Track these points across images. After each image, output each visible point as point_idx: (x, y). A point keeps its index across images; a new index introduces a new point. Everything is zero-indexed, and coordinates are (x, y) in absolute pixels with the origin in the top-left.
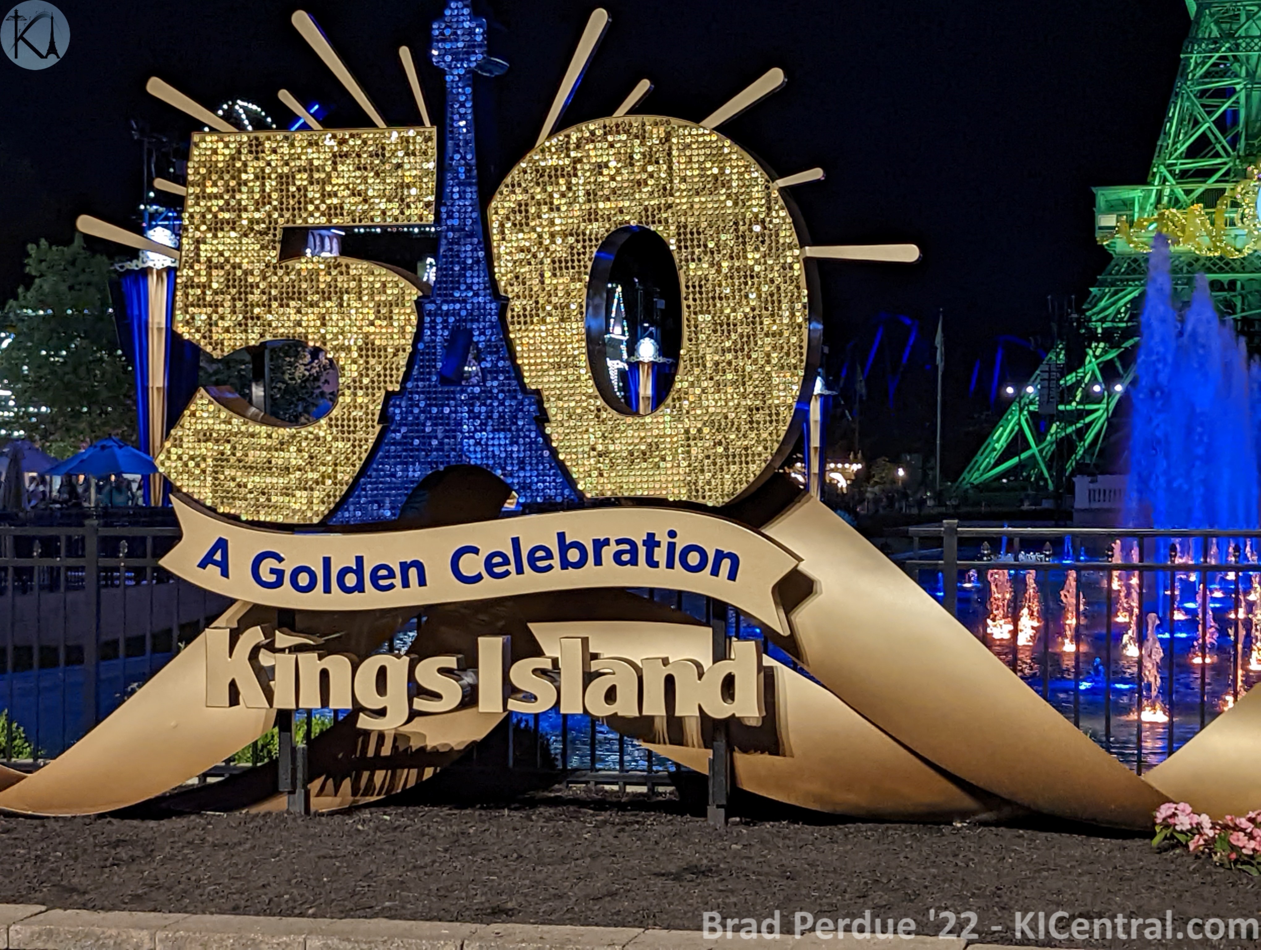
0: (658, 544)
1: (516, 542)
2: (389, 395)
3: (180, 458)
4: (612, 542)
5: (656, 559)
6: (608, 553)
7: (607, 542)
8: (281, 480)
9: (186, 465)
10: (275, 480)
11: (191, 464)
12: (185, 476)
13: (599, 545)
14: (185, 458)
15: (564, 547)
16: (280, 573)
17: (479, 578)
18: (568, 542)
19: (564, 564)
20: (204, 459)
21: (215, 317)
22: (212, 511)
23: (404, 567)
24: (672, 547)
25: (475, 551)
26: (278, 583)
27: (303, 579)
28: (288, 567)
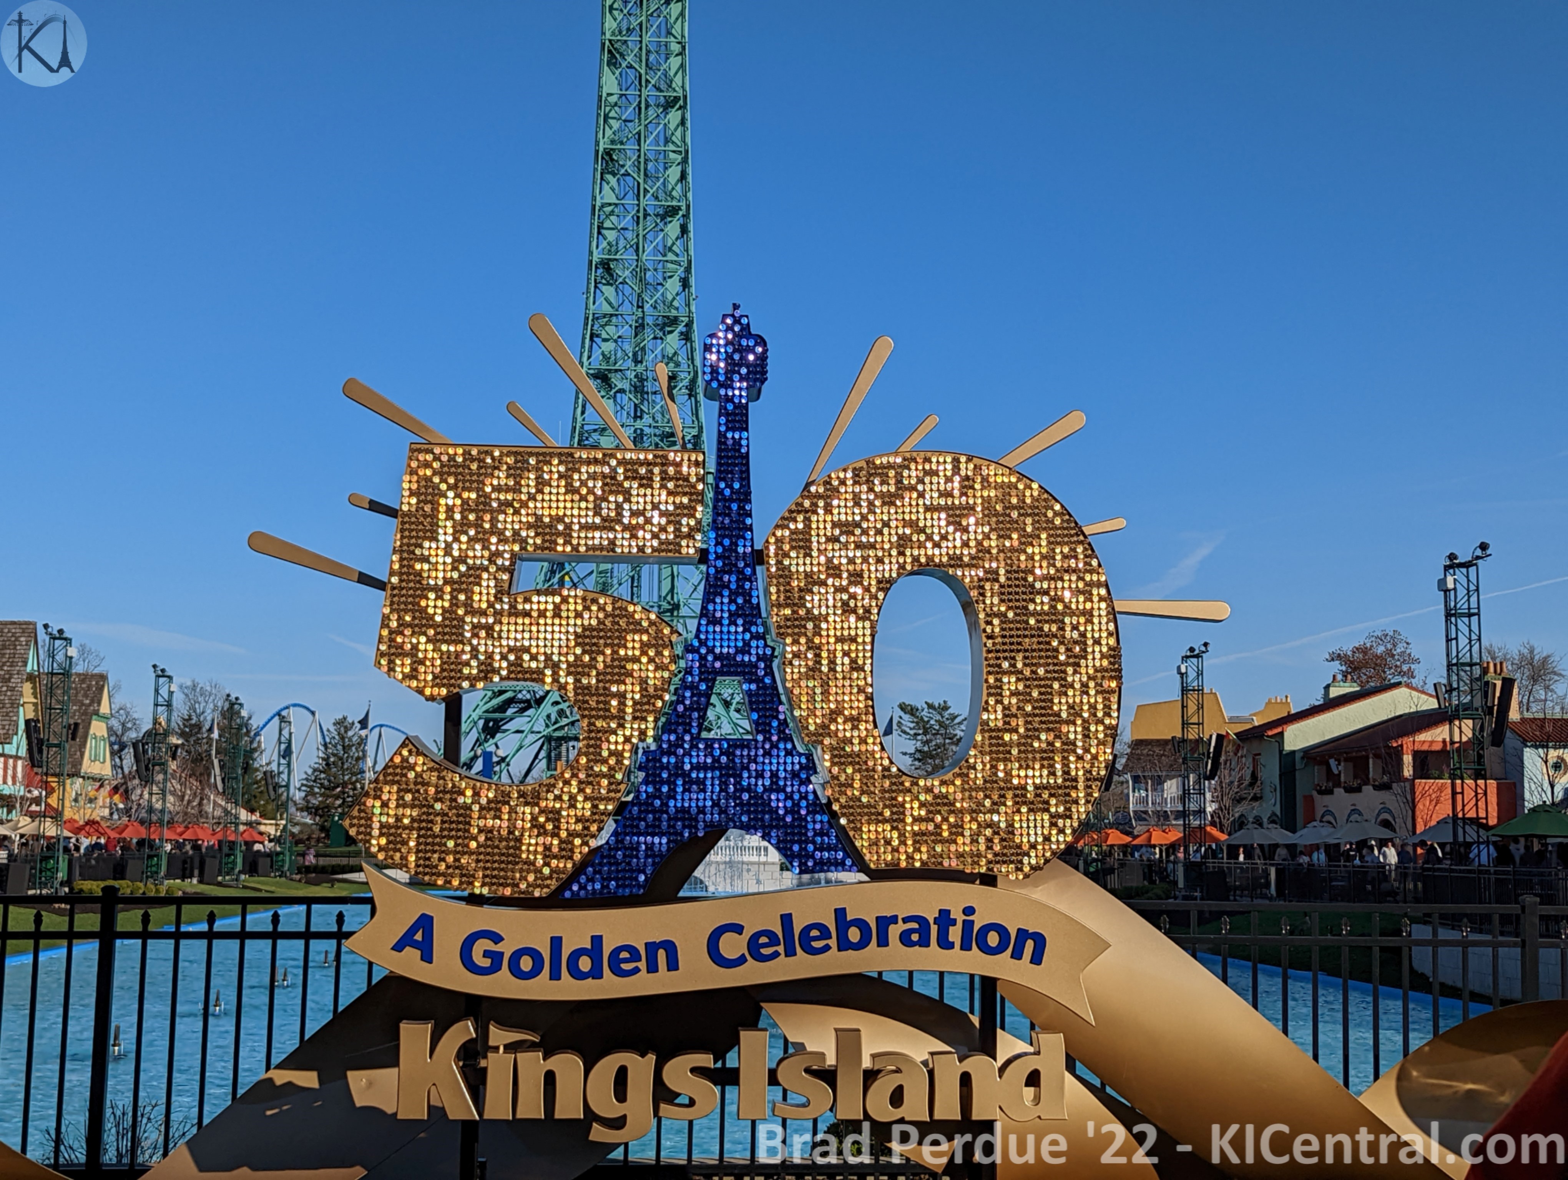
0: (954, 922)
4: (900, 921)
5: (951, 939)
6: (895, 931)
7: (894, 919)
13: (883, 922)
15: (843, 925)
16: (496, 958)
17: (743, 961)
18: (847, 919)
19: (844, 945)
23: (652, 948)
24: (968, 926)
26: (494, 969)
27: (526, 963)
28: (507, 949)
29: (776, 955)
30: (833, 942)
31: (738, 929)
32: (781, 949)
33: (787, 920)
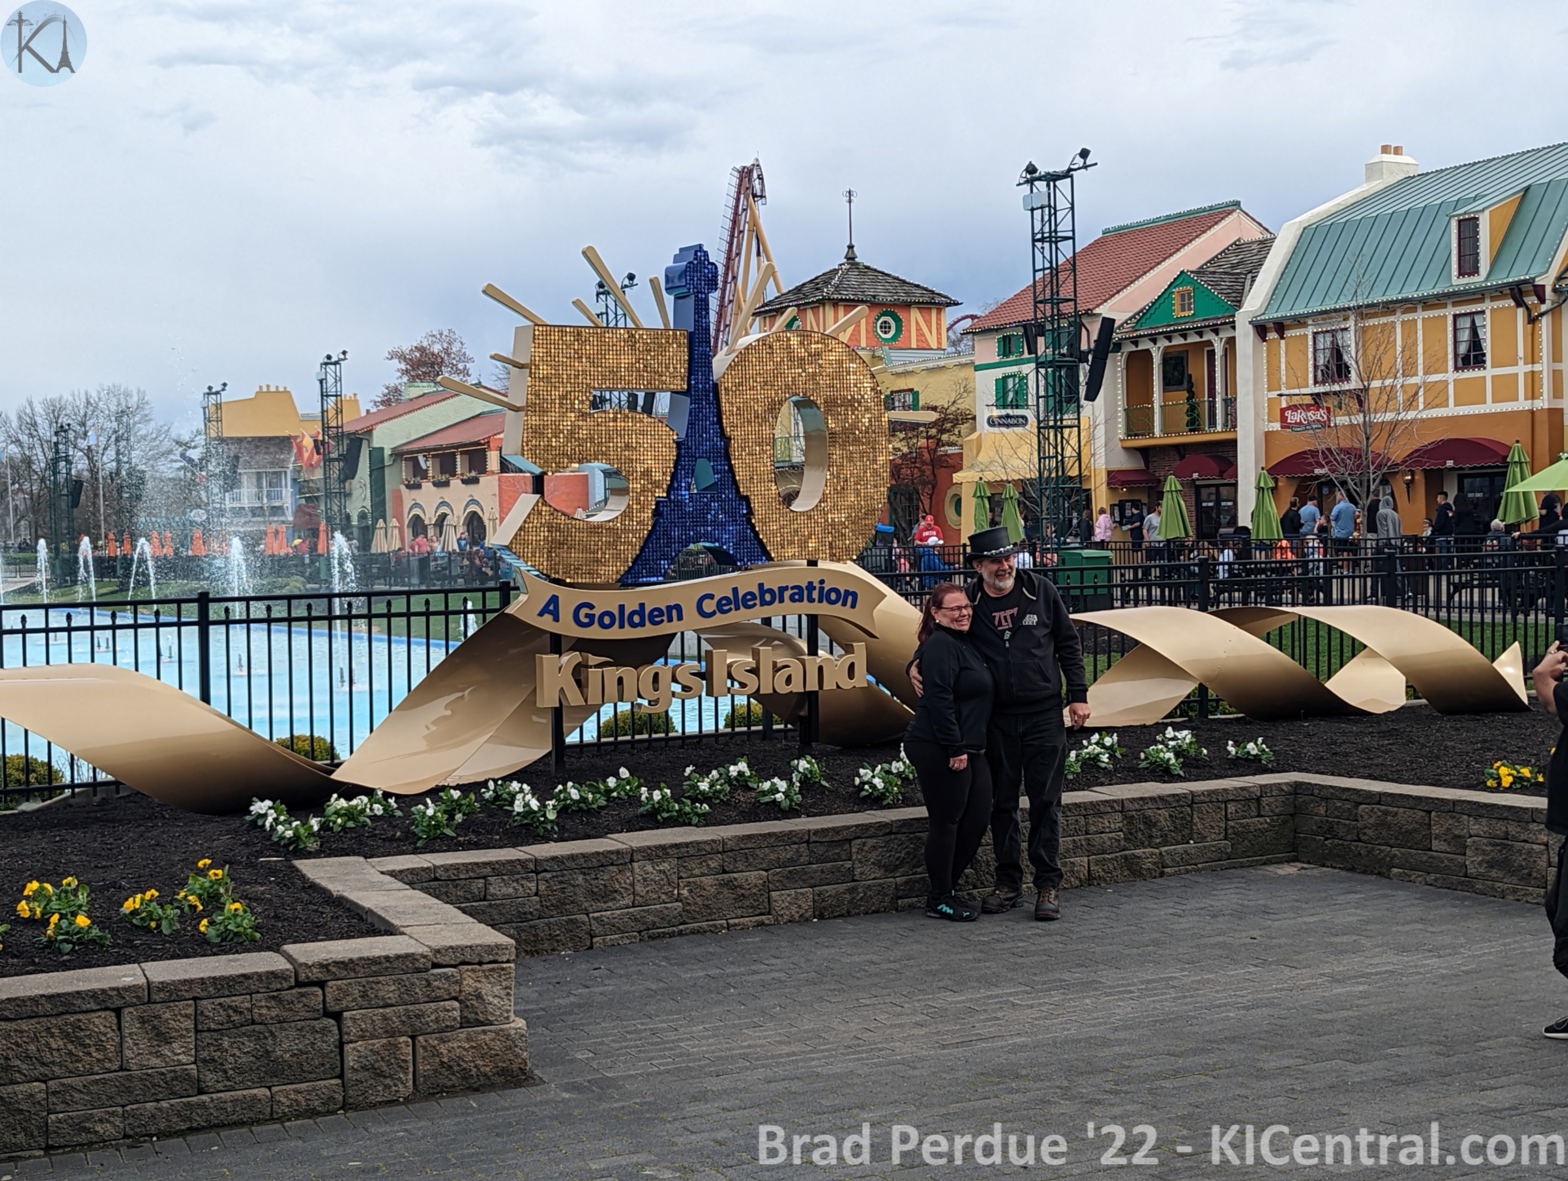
4: (789, 588)
6: (787, 595)
7: (785, 588)
13: (782, 589)
15: (762, 592)
16: (591, 617)
17: (713, 613)
18: (766, 588)
23: (669, 609)
26: (591, 624)
27: (607, 620)
28: (597, 612)
29: (730, 609)
30: (758, 602)
31: (711, 597)
32: (732, 606)
33: (735, 590)
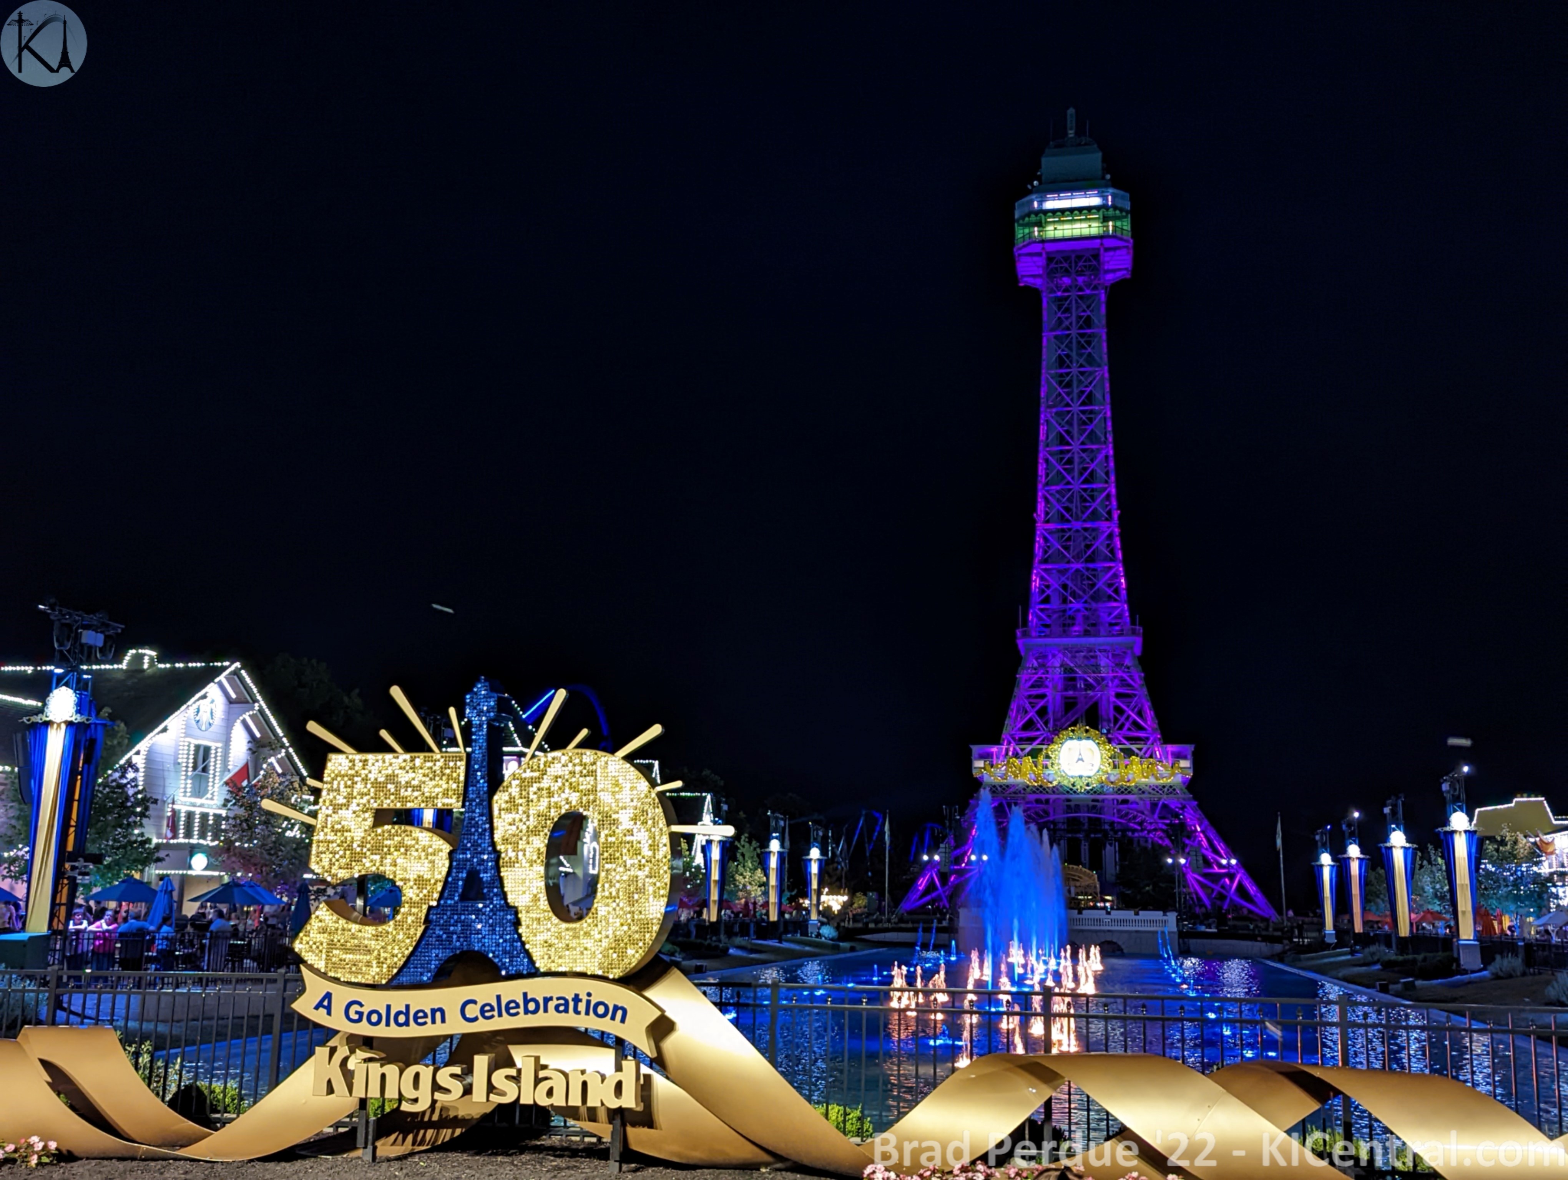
0: (581, 1000)
1: (499, 998)
2: (430, 908)
3: (308, 943)
4: (554, 999)
5: (579, 1009)
6: (551, 1005)
7: (551, 999)
8: (365, 957)
9: (311, 947)
10: (361, 957)
11: (314, 947)
12: (310, 954)
13: (547, 1000)
14: (311, 943)
15: (526, 1001)
16: (361, 1014)
17: (475, 1019)
18: (529, 997)
19: (527, 1012)
20: (322, 944)
21: (334, 860)
22: (324, 975)
23: (434, 1011)
24: (588, 1002)
25: (474, 1002)
26: (360, 1020)
27: (374, 1018)
28: (366, 1010)
29: (492, 1016)
30: (521, 1010)
32: (495, 1013)
